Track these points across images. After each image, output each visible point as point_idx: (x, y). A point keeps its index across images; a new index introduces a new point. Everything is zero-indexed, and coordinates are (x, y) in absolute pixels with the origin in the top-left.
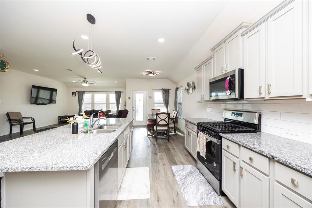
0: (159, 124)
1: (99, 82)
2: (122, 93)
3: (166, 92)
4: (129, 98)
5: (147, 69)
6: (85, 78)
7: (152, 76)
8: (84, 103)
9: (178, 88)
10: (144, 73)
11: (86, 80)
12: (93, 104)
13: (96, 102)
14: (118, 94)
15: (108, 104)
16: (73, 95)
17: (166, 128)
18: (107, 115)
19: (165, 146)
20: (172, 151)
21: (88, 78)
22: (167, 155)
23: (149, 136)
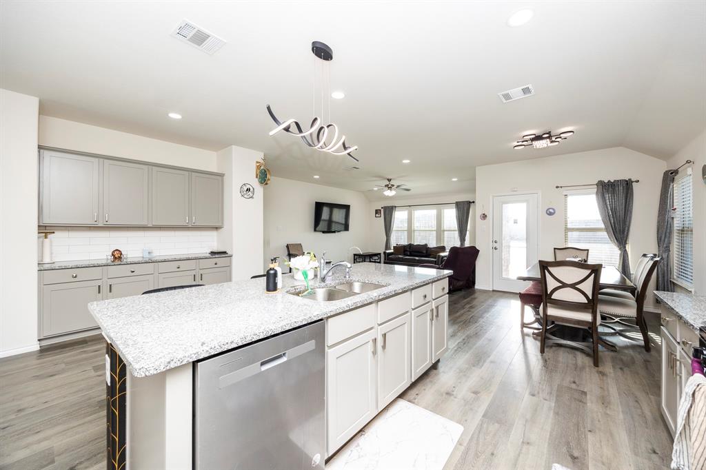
0: (554, 297)
1: (417, 185)
2: (472, 205)
3: (616, 191)
4: (484, 216)
5: (526, 130)
6: (389, 180)
7: (548, 147)
8: (394, 229)
9: (675, 172)
10: (516, 144)
11: (392, 182)
12: (410, 231)
13: (416, 229)
14: (464, 209)
15: (440, 232)
16: (377, 215)
17: (587, 317)
18: (435, 258)
19: (569, 379)
20: (592, 405)
21: (394, 179)
22: (557, 414)
23: (524, 329)
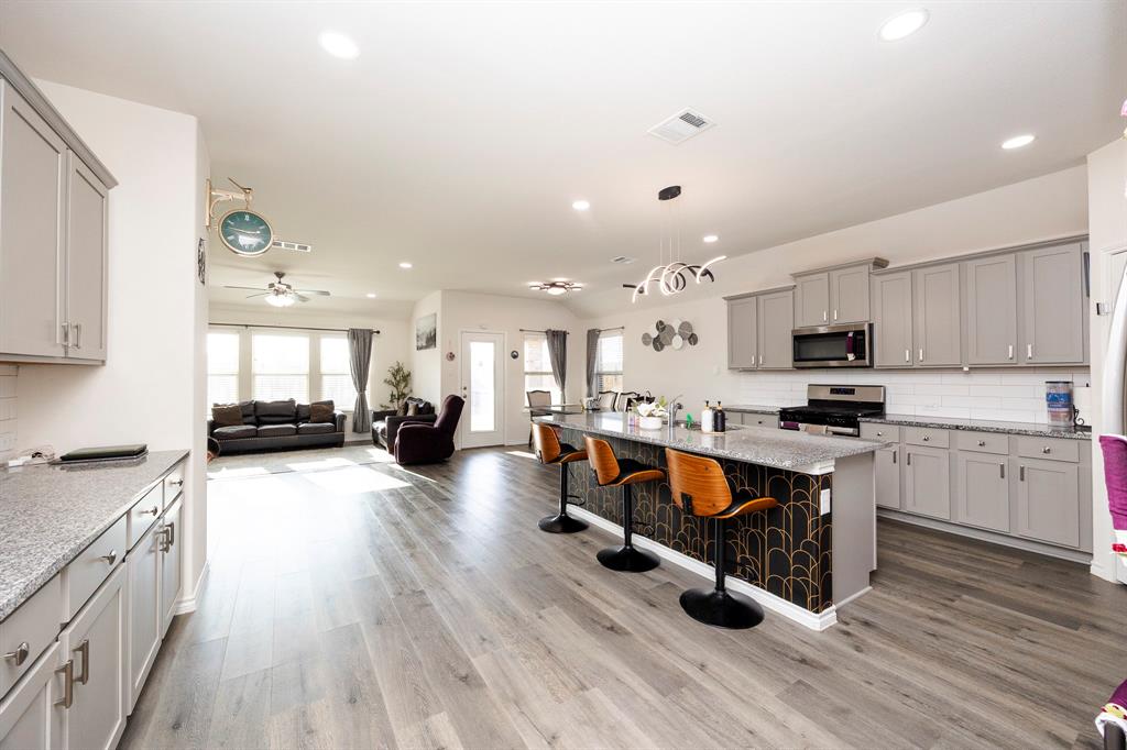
2: (375, 336)
3: (558, 339)
4: (452, 356)
6: (280, 275)
9: (600, 331)
12: (246, 377)
14: (365, 341)
15: (315, 378)
